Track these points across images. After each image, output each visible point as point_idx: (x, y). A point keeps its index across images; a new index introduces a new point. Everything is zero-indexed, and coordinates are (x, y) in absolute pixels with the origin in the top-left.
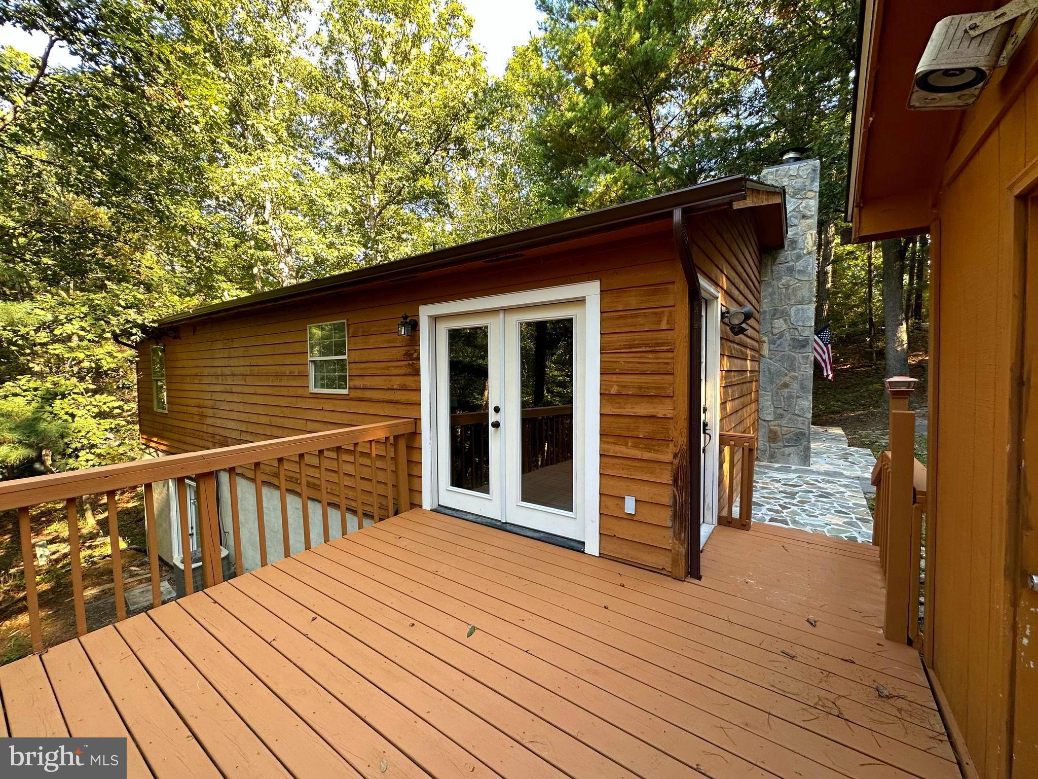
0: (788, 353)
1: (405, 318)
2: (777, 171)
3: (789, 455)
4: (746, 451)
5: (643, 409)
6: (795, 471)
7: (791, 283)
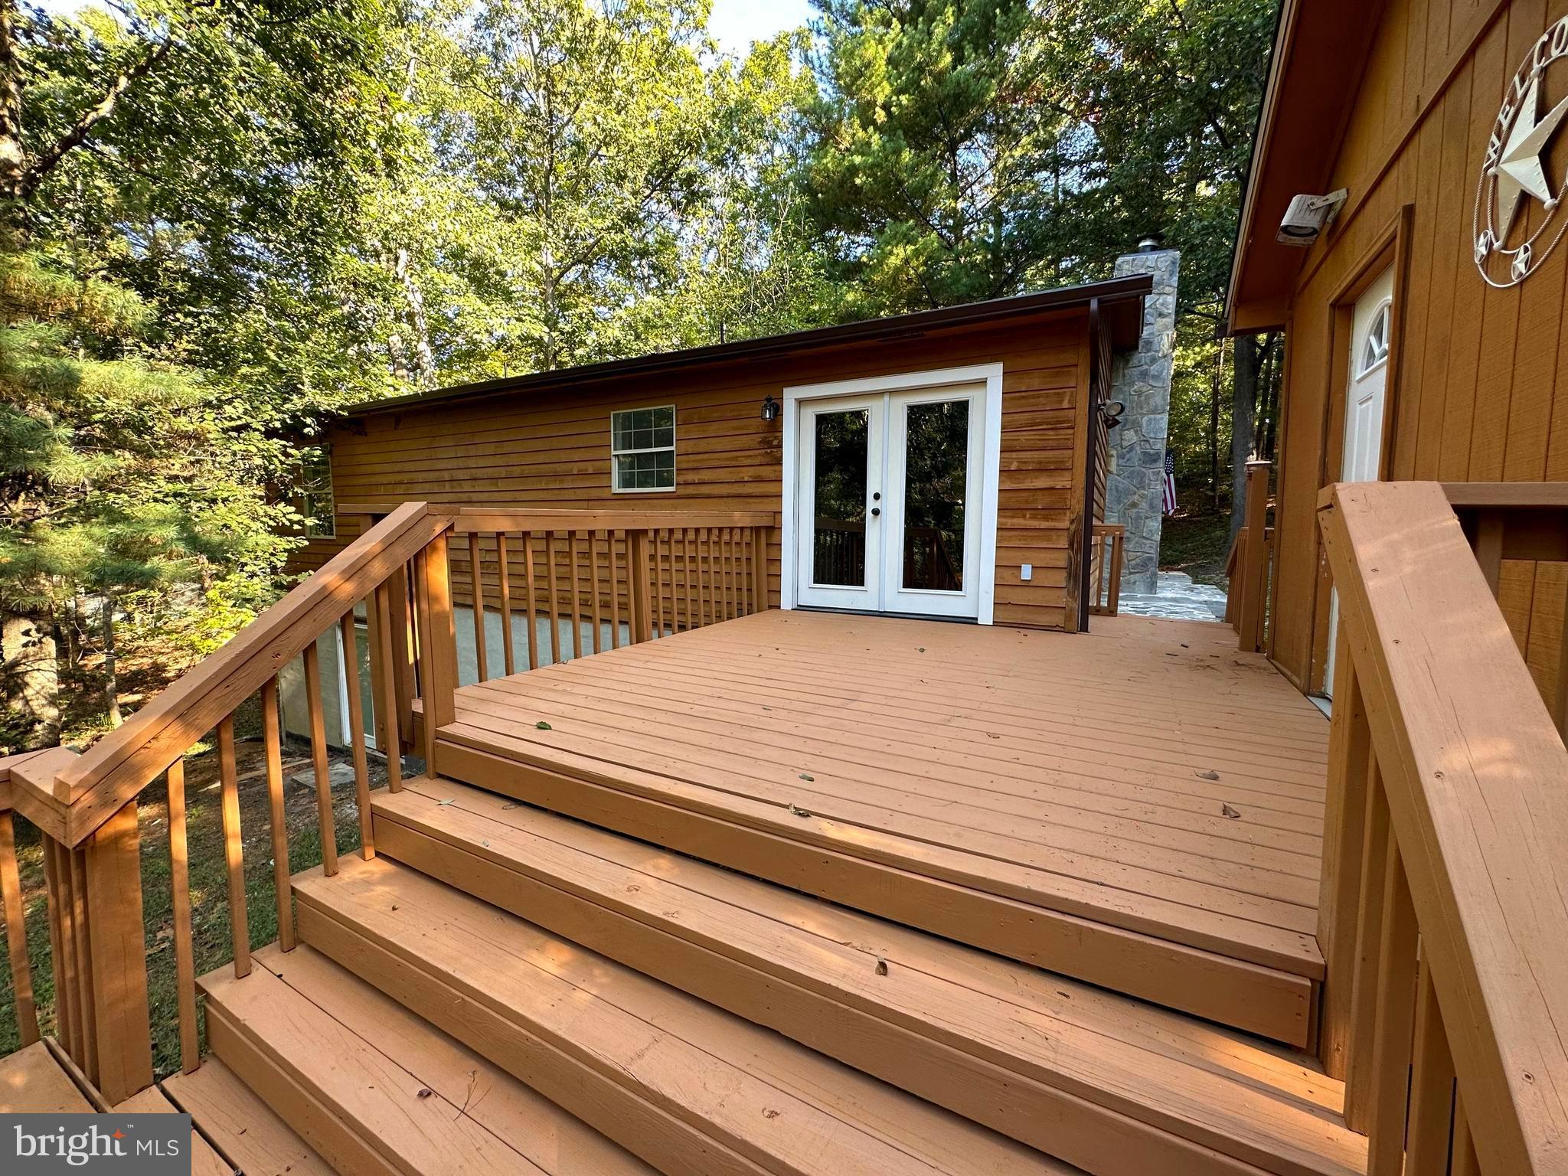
0: (1137, 468)
1: (769, 400)
2: (1134, 260)
3: (1135, 582)
4: (1117, 539)
5: (1042, 482)
6: (1139, 599)
7: (1144, 389)
